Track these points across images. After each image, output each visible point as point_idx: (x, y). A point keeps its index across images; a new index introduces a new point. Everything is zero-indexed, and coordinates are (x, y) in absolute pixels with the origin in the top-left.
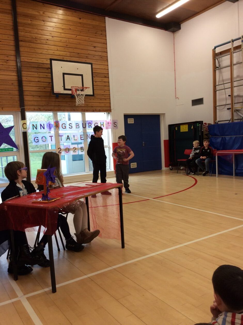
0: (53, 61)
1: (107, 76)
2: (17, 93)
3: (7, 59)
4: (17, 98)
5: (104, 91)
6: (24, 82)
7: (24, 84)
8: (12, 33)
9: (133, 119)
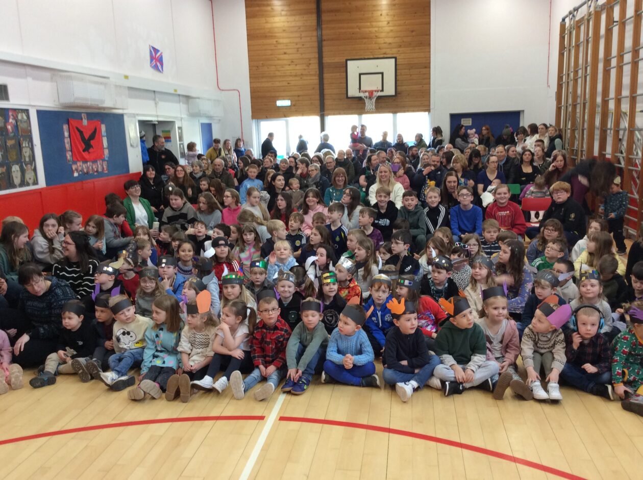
0: (349, 62)
1: (427, 66)
2: (318, 97)
4: (317, 103)
5: (422, 85)
9: (471, 119)
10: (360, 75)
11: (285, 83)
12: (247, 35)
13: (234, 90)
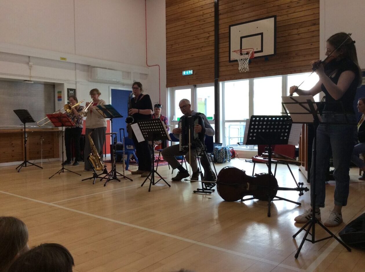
0: (231, 28)
2: (213, 65)
3: (208, 35)
4: (213, 70)
5: (311, 44)
6: (220, 54)
7: (220, 56)
8: (213, 10)
10: (242, 38)
11: (189, 56)
12: (166, 21)
13: (156, 65)
